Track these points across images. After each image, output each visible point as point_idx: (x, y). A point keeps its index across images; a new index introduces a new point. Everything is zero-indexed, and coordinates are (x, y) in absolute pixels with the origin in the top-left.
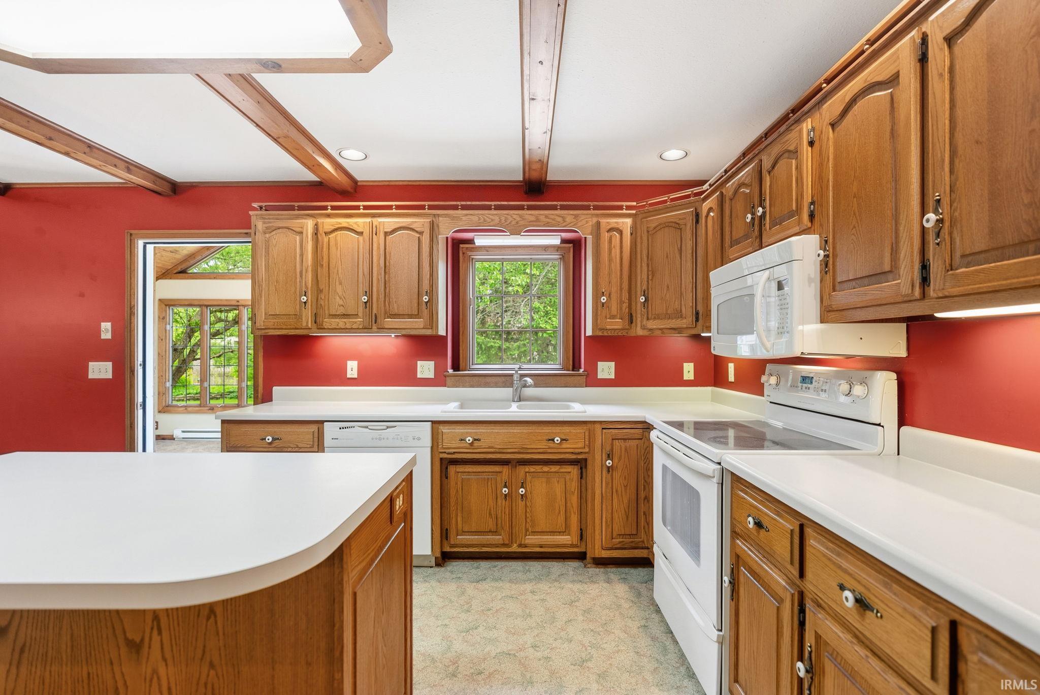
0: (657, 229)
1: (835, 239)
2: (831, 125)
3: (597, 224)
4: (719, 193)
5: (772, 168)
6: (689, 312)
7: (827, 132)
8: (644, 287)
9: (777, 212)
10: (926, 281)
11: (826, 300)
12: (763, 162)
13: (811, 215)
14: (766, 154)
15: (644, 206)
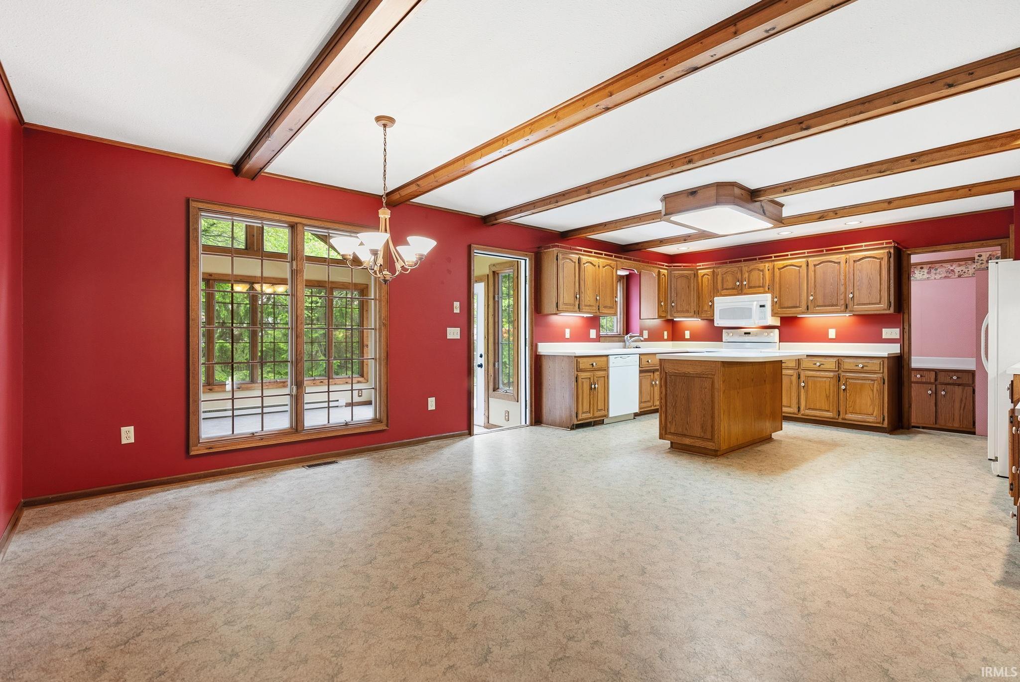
0: (678, 277)
1: (780, 296)
2: (779, 269)
3: (659, 271)
4: (712, 270)
5: (750, 272)
6: (692, 311)
7: (776, 270)
8: (673, 300)
9: (752, 284)
10: (808, 309)
11: (775, 311)
12: (744, 268)
13: (769, 289)
14: (745, 266)
15: (671, 266)
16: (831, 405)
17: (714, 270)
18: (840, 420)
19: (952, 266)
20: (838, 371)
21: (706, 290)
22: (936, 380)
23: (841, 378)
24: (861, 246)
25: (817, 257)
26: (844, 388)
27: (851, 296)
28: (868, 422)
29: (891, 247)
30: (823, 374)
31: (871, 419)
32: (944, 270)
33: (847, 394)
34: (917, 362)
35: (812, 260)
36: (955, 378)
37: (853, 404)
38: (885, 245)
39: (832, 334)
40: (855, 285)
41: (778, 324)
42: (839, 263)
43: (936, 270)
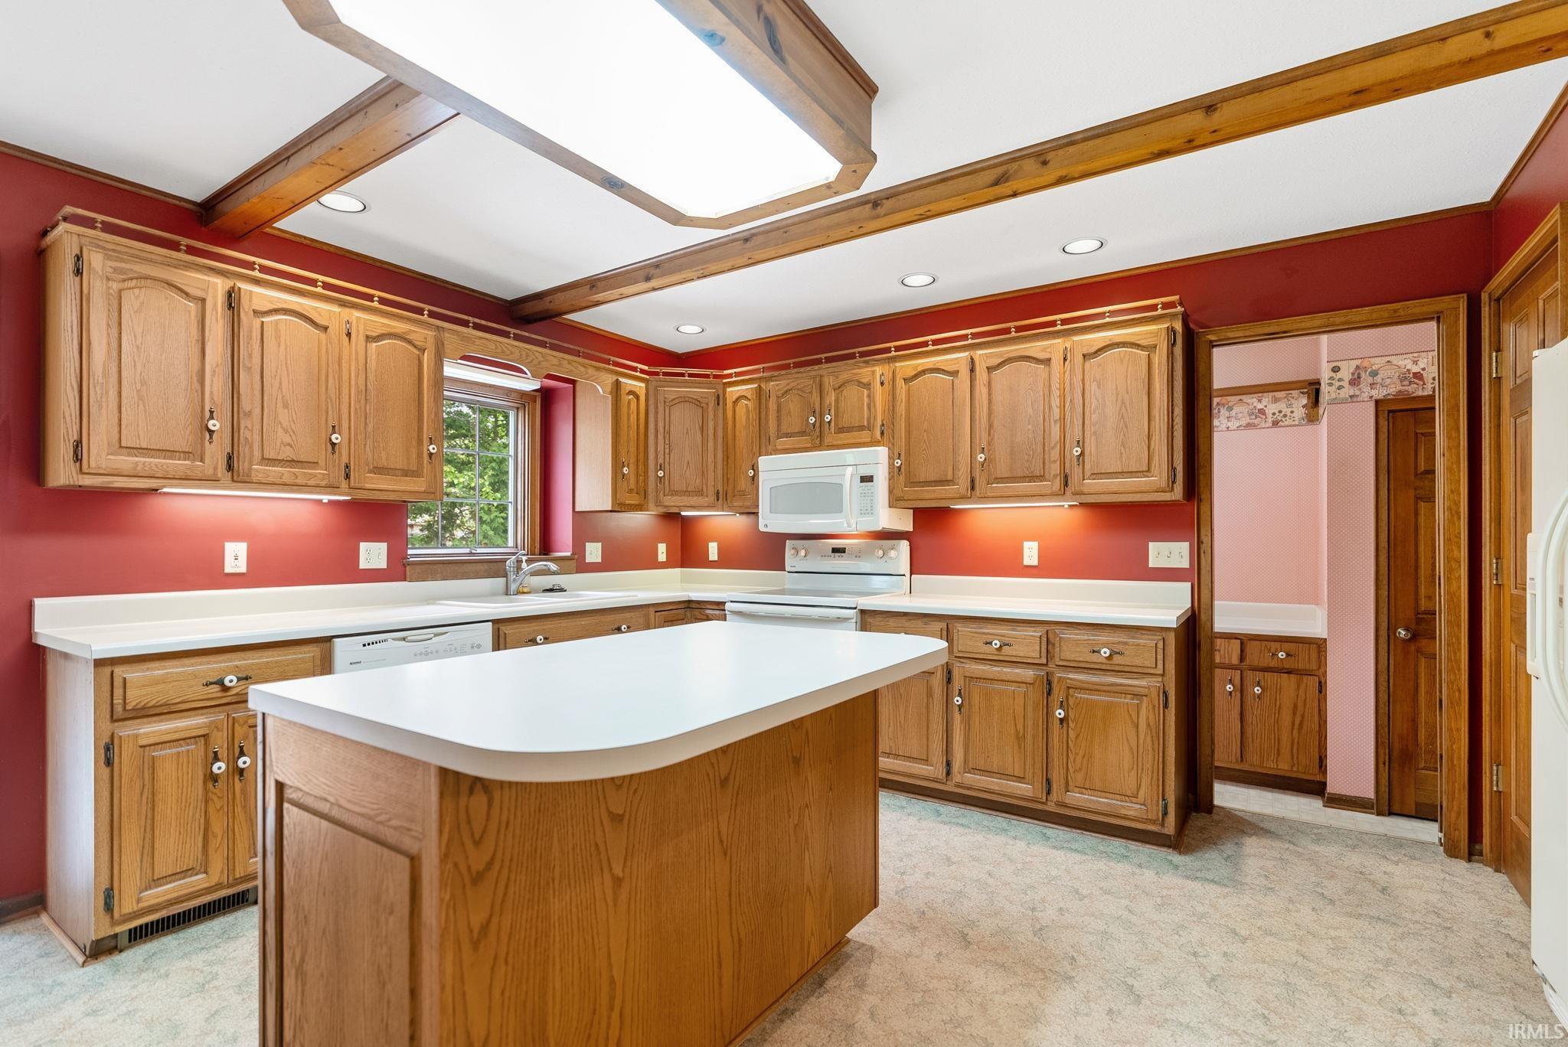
0: (674, 402)
1: (908, 453)
2: (904, 379)
3: (617, 384)
4: (756, 385)
5: (839, 388)
6: (711, 491)
7: (900, 383)
8: (661, 461)
9: (845, 422)
10: (973, 488)
11: (898, 493)
12: (826, 380)
13: (882, 433)
14: (831, 374)
15: (657, 374)
16: (1029, 761)
17: (760, 386)
18: (1051, 807)
19: (1260, 401)
20: (1046, 665)
21: (743, 435)
22: (1242, 659)
23: (1055, 685)
24: (1102, 315)
25: (995, 347)
26: (1062, 716)
27: (1077, 451)
28: (1125, 817)
29: (1174, 315)
30: (1008, 671)
31: (1132, 810)
32: (1244, 409)
33: (1071, 732)
34: (1224, 622)
35: (985, 356)
36: (1282, 654)
37: (1085, 765)
38: (1160, 312)
39: (1031, 554)
40: (1087, 422)
41: (908, 526)
42: (1047, 362)
43: (1230, 409)
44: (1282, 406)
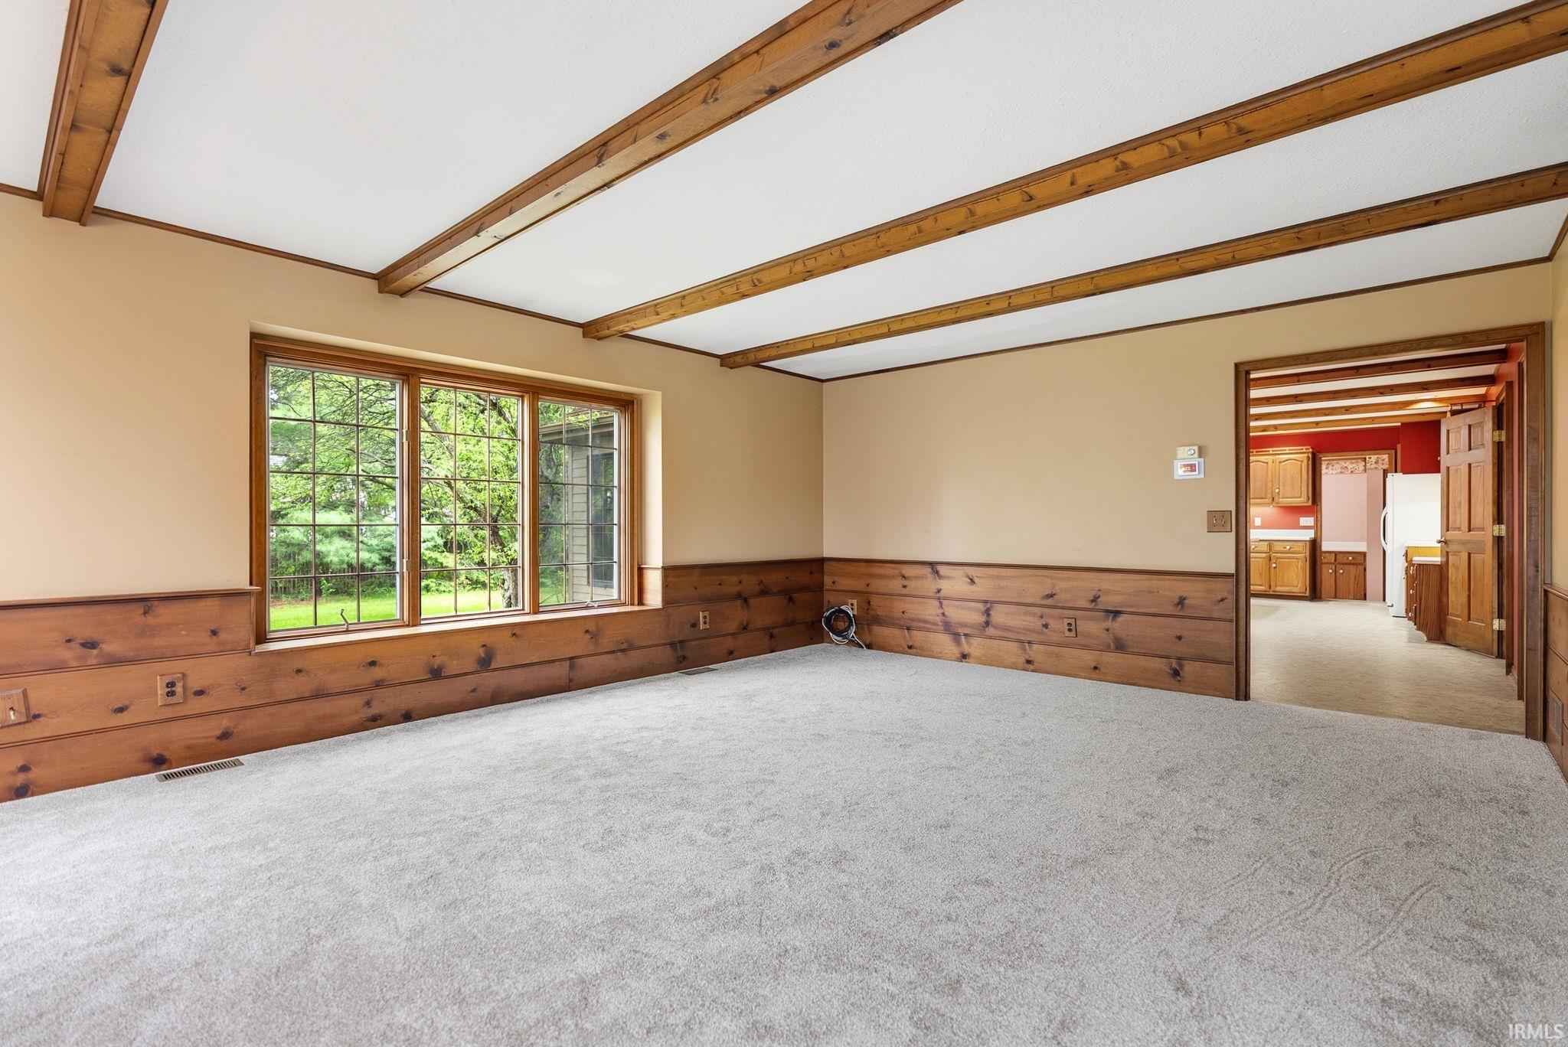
16: (1263, 580)
18: (1271, 593)
19: (1345, 463)
20: (1270, 552)
22: (1335, 561)
23: (1272, 558)
26: (1274, 566)
27: (1277, 491)
28: (1296, 593)
29: (1309, 453)
31: (1295, 590)
32: (1340, 466)
33: (1277, 571)
34: (1327, 546)
36: (1350, 558)
37: (1281, 580)
38: (1304, 451)
39: (1258, 522)
40: (1280, 482)
42: (1267, 463)
43: (1333, 466)
44: (1354, 465)
